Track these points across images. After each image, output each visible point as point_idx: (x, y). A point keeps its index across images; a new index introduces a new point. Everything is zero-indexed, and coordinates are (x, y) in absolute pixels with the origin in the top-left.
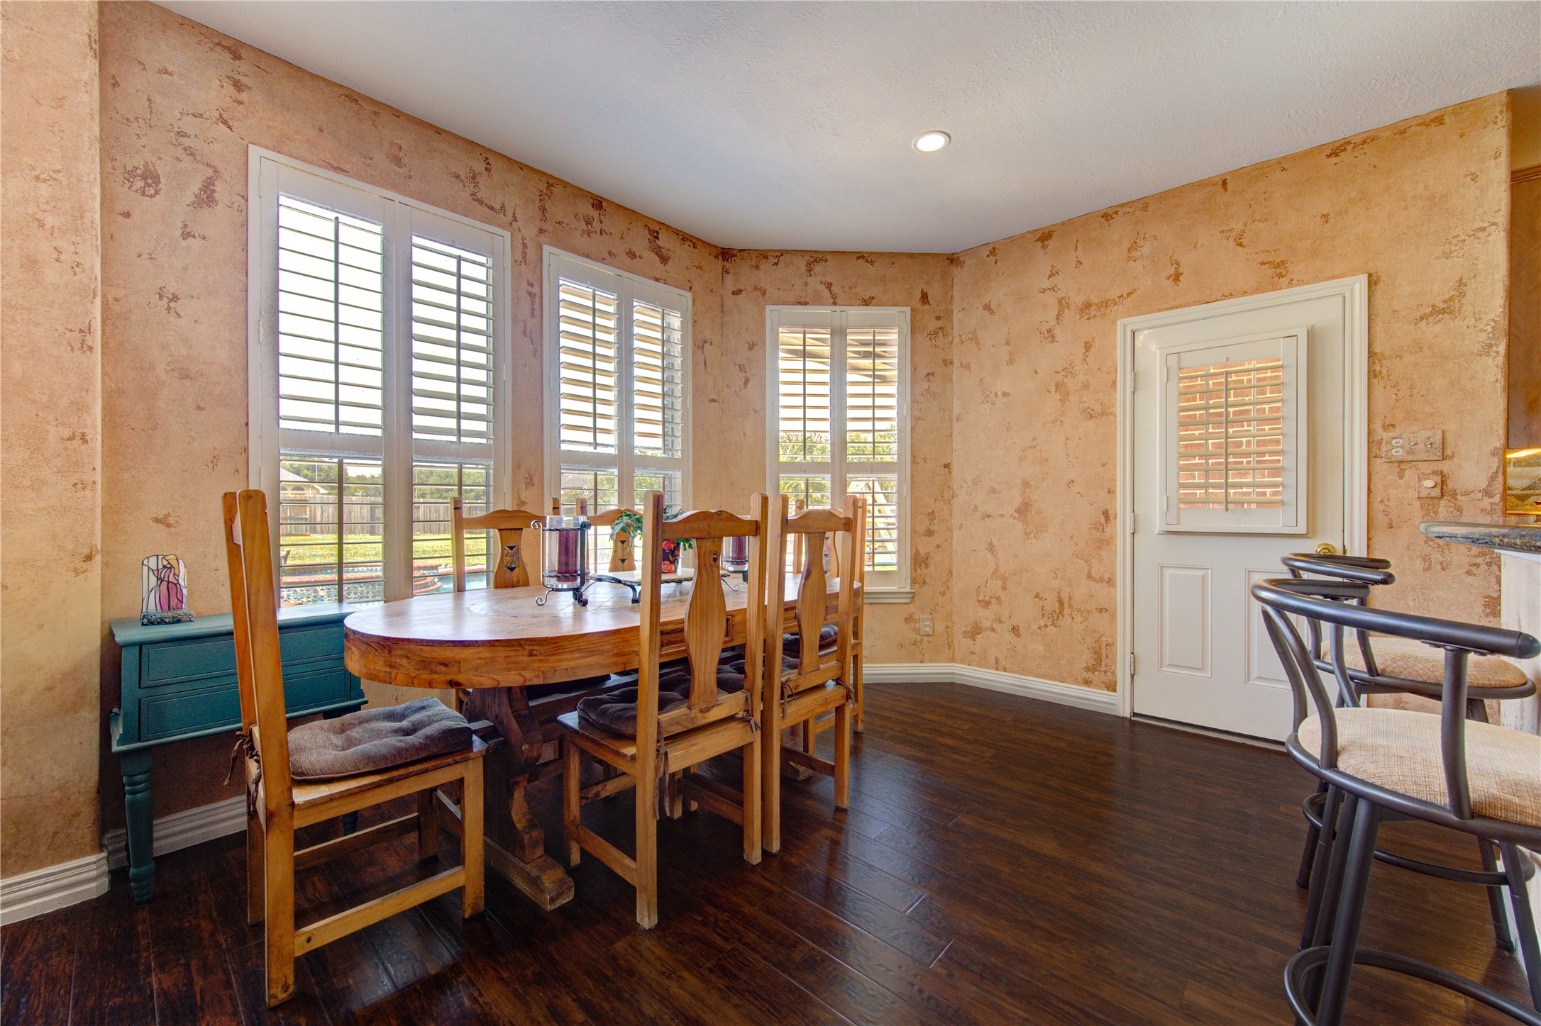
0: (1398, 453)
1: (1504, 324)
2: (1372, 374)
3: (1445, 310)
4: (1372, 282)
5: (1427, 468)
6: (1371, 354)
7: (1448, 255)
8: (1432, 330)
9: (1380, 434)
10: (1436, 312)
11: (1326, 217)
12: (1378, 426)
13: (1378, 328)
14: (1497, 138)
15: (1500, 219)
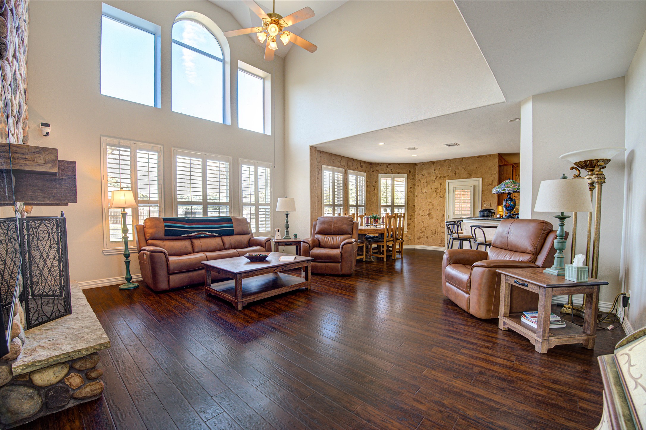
2: (482, 193)
3: (491, 184)
4: (482, 179)
6: (482, 190)
7: (491, 176)
8: (489, 187)
11: (477, 168)
12: (483, 201)
13: (483, 186)
14: (497, 160)
15: (497, 172)
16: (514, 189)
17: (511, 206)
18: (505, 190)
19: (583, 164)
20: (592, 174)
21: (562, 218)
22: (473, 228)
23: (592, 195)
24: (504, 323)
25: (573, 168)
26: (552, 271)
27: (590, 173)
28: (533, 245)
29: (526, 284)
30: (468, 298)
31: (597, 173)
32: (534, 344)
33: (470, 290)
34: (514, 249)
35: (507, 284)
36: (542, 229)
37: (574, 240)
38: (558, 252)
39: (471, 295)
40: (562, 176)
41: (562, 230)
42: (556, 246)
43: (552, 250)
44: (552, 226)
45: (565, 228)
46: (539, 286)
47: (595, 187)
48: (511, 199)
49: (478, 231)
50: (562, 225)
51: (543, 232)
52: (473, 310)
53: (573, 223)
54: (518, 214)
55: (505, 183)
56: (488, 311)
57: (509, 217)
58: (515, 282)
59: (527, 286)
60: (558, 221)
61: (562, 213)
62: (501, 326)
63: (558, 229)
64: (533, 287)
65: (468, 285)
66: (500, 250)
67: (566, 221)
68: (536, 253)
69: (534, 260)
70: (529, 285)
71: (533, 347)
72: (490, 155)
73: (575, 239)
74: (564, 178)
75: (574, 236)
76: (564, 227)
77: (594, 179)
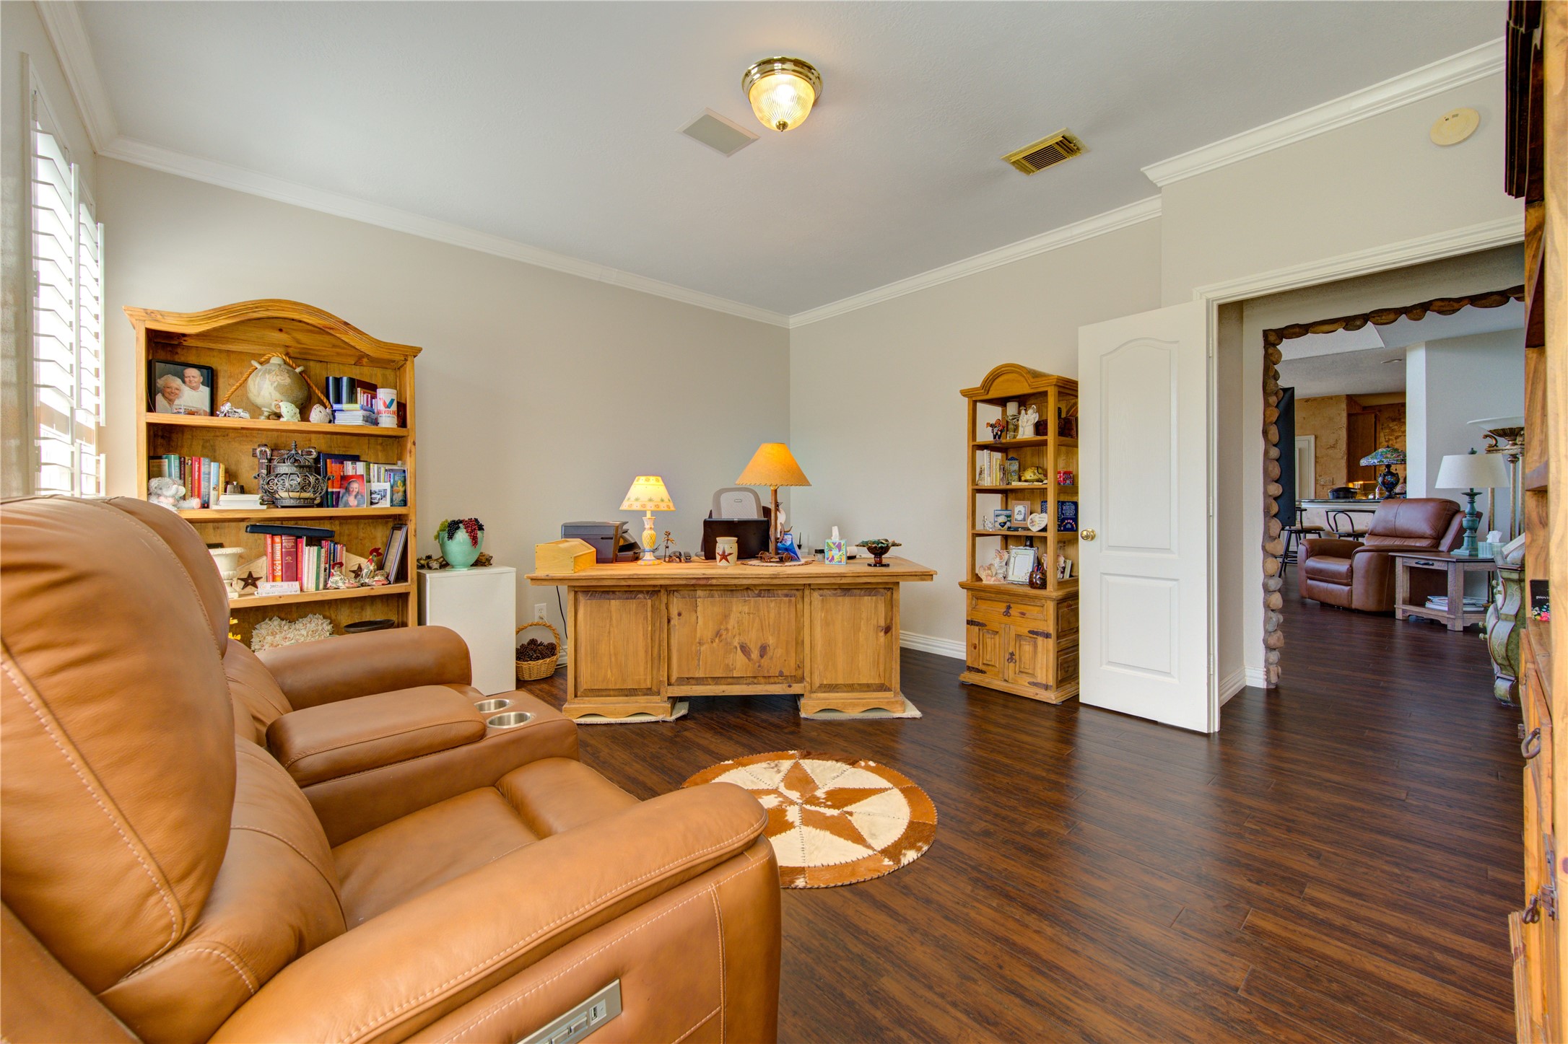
0: (1322, 483)
1: (1346, 452)
2: (1316, 462)
3: (1333, 447)
4: (1316, 437)
5: (1329, 487)
6: (1316, 456)
7: (1334, 433)
8: (1330, 451)
9: (1318, 478)
10: (1331, 447)
11: (1304, 418)
12: (1317, 476)
13: (1318, 450)
14: (1344, 406)
15: (1345, 426)
16: (1397, 460)
17: (1392, 483)
18: (1383, 462)
19: (1501, 432)
20: (1516, 444)
21: (1472, 495)
22: (1331, 515)
23: (1514, 468)
24: (1404, 611)
25: (1486, 436)
26: (1463, 552)
27: (1510, 442)
28: (1434, 528)
29: (1431, 563)
30: (1349, 591)
31: (1520, 443)
32: (1446, 623)
33: (1352, 581)
34: (1406, 536)
35: (1405, 568)
36: (1445, 509)
37: (1491, 523)
38: (1468, 531)
39: (1354, 586)
40: (1470, 450)
41: (1472, 507)
42: (1465, 524)
43: (1461, 530)
44: (1459, 506)
45: (1478, 508)
46: (1448, 561)
47: (1518, 459)
48: (1390, 473)
49: (1340, 517)
50: (1472, 502)
51: (1446, 512)
52: (1357, 603)
53: (1489, 502)
54: (1405, 493)
55: (1381, 452)
56: (1380, 602)
57: (1390, 497)
58: (1417, 563)
59: (1433, 565)
60: (1467, 498)
61: (1472, 490)
62: (1399, 615)
63: (1466, 508)
64: (1440, 564)
65: (1349, 574)
66: (1382, 538)
67: (1477, 498)
68: (1438, 537)
69: (1437, 544)
70: (1435, 563)
71: (1445, 626)
72: (1331, 398)
73: (1493, 522)
74: (1473, 452)
75: (1492, 518)
76: (1475, 504)
77: (1515, 450)
